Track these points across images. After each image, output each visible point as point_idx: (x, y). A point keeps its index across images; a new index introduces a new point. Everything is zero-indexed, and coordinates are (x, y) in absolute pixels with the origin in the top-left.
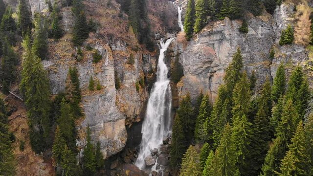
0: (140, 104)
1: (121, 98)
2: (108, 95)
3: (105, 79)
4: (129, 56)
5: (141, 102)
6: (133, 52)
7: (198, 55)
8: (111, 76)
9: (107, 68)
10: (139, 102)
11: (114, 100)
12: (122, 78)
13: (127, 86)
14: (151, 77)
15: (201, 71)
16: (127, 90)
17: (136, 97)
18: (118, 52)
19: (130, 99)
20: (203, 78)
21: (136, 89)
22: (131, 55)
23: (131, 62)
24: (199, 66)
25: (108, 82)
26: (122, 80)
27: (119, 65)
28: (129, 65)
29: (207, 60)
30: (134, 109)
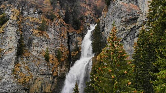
0: (51, 79)
1: (24, 67)
2: (5, 59)
3: (4, 41)
4: (41, 22)
5: (54, 78)
6: (46, 20)
7: (117, 14)
8: (11, 37)
9: (8, 28)
10: (50, 76)
11: (11, 67)
12: (30, 44)
13: (34, 54)
14: (75, 55)
15: (124, 35)
16: (33, 59)
17: (43, 68)
18: (29, 18)
19: (35, 70)
20: (128, 46)
21: (44, 58)
22: (43, 22)
23: (43, 29)
24: (120, 27)
25: (7, 44)
26: (29, 47)
27: (28, 30)
28: (39, 31)
29: (129, 17)
30: (42, 84)
